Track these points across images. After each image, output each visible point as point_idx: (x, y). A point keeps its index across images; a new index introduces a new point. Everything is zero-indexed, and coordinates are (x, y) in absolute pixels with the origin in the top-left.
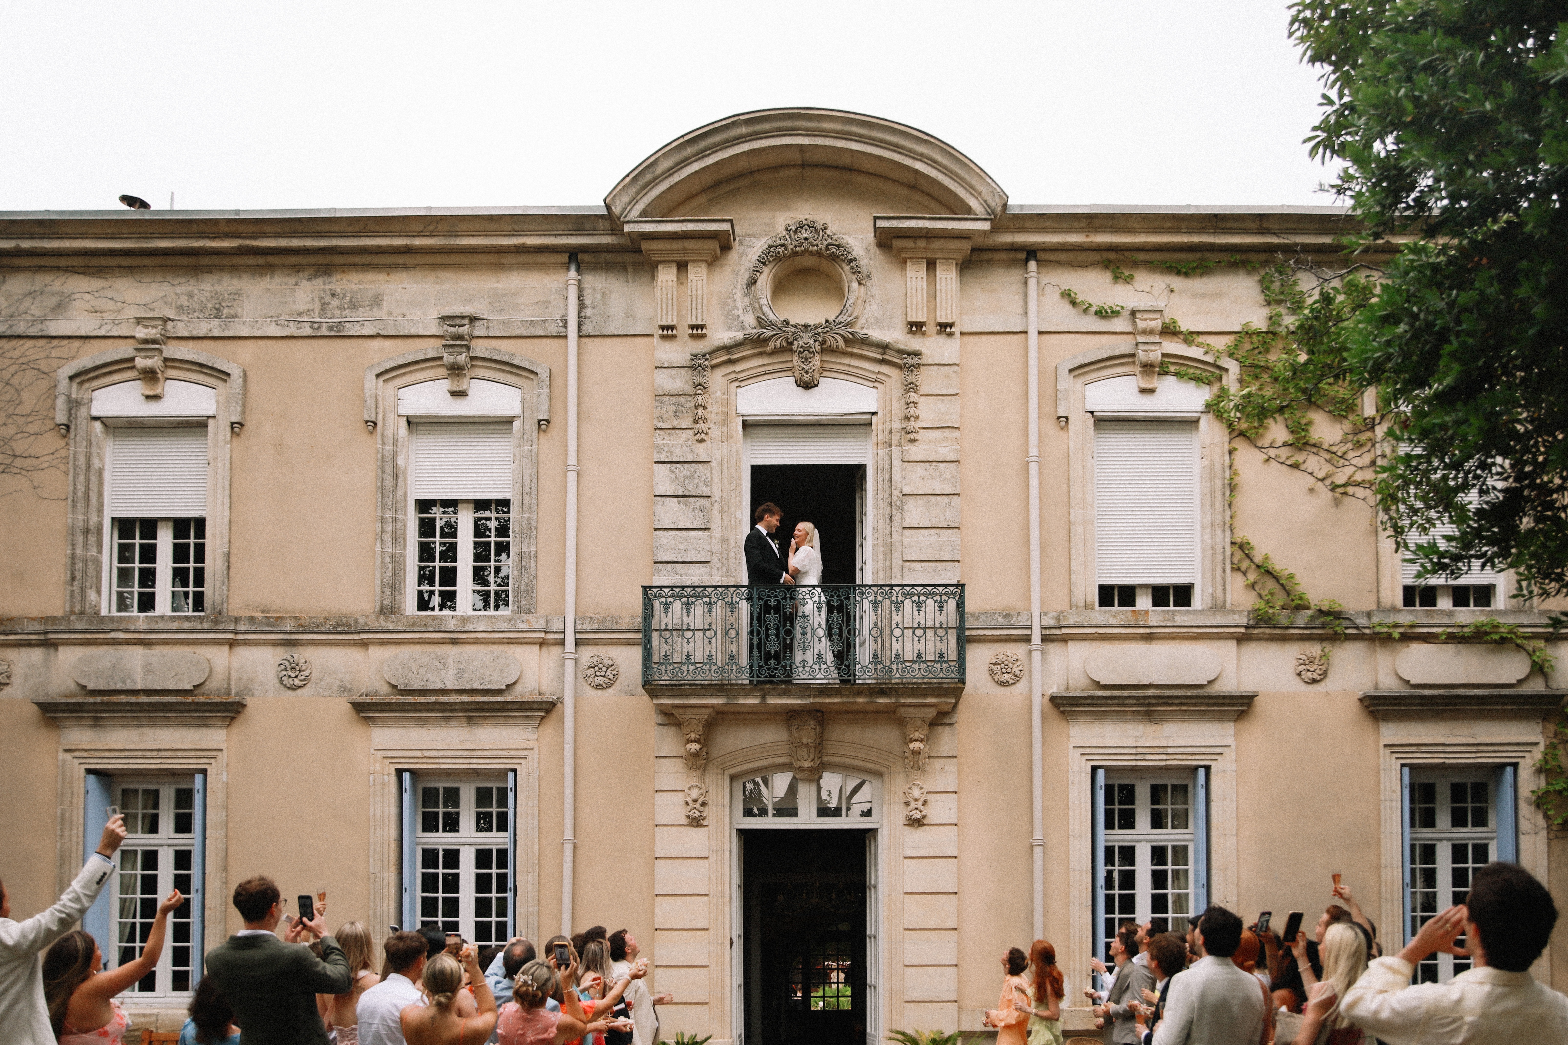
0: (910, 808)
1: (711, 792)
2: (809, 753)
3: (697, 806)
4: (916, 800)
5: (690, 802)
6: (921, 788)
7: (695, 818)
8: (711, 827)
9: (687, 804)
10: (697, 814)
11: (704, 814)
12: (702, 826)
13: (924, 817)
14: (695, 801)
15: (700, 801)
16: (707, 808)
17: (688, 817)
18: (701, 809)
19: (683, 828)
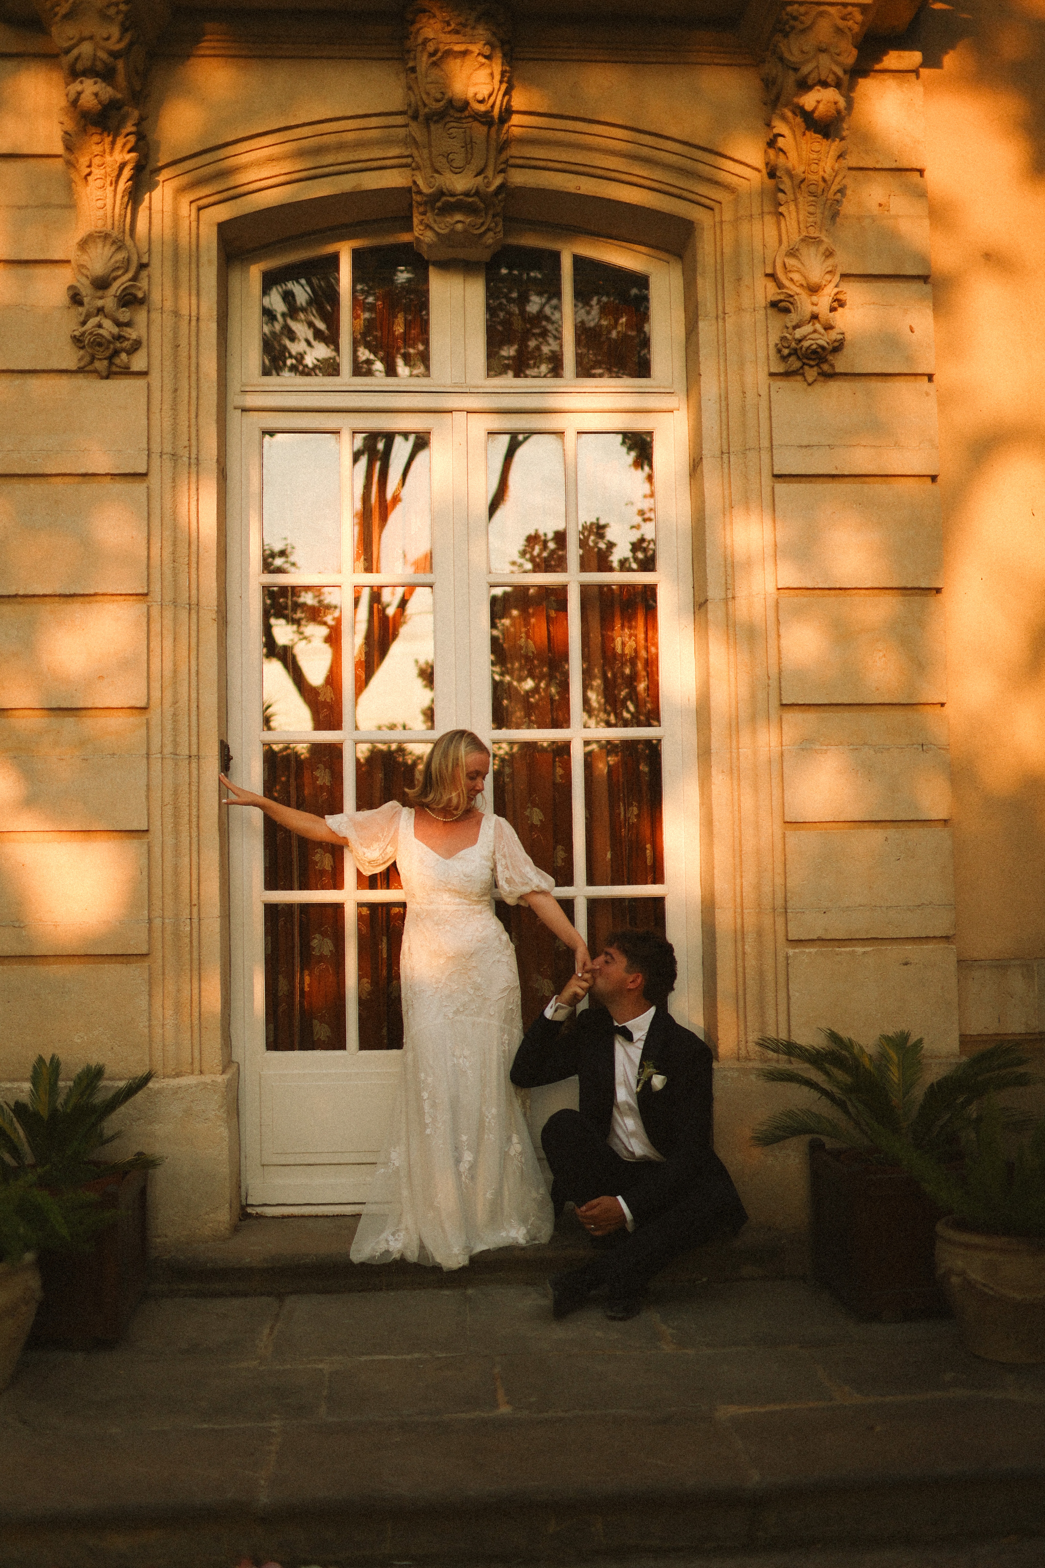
0: (793, 318)
1: (155, 268)
2: (469, 145)
3: (109, 302)
4: (814, 289)
5: (86, 290)
6: (829, 254)
7: (98, 343)
8: (155, 375)
9: (76, 299)
10: (109, 328)
11: (132, 334)
12: (127, 372)
13: (838, 347)
14: (101, 284)
15: (116, 288)
16: (141, 317)
17: (78, 341)
18: (124, 315)
19: (64, 382)
